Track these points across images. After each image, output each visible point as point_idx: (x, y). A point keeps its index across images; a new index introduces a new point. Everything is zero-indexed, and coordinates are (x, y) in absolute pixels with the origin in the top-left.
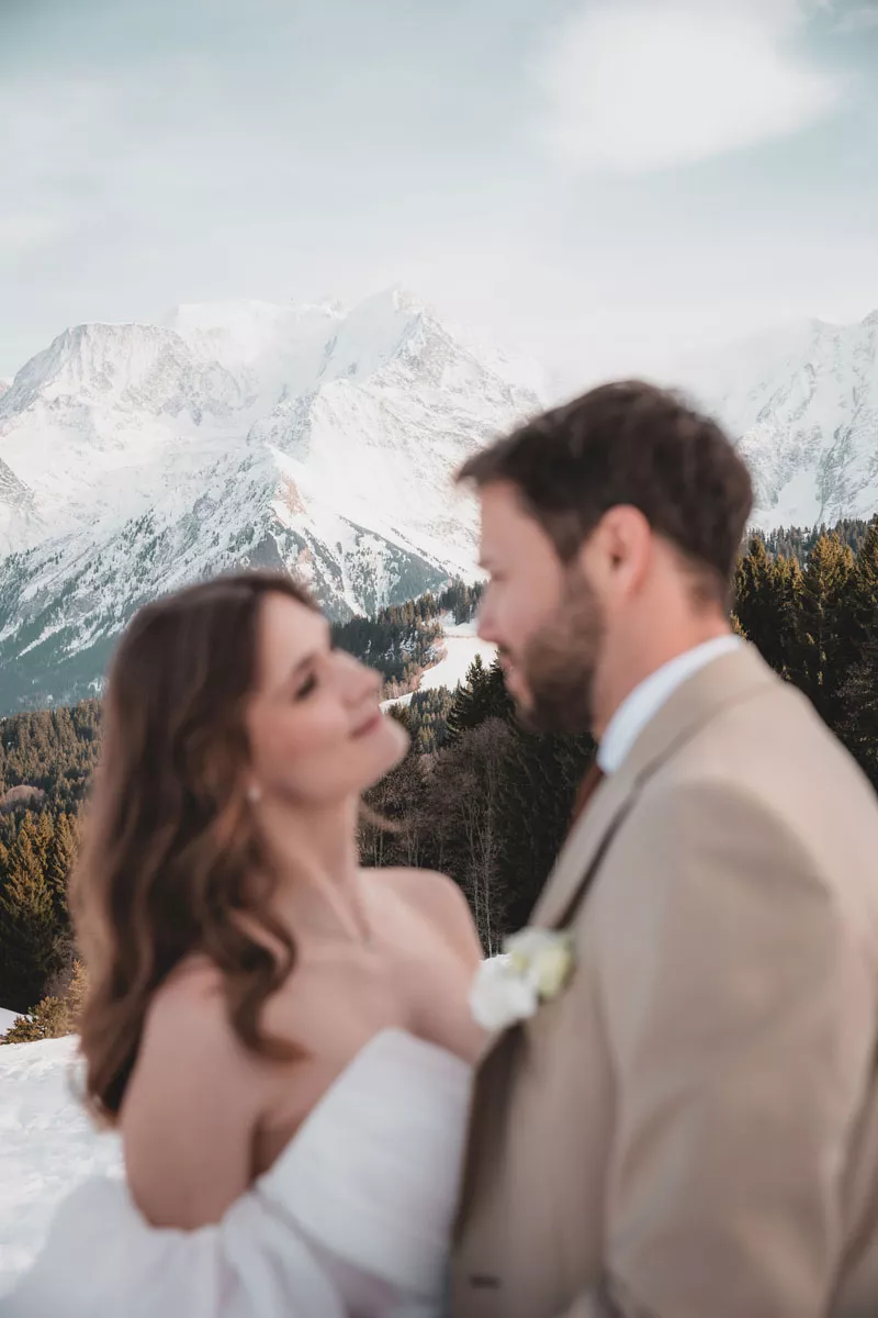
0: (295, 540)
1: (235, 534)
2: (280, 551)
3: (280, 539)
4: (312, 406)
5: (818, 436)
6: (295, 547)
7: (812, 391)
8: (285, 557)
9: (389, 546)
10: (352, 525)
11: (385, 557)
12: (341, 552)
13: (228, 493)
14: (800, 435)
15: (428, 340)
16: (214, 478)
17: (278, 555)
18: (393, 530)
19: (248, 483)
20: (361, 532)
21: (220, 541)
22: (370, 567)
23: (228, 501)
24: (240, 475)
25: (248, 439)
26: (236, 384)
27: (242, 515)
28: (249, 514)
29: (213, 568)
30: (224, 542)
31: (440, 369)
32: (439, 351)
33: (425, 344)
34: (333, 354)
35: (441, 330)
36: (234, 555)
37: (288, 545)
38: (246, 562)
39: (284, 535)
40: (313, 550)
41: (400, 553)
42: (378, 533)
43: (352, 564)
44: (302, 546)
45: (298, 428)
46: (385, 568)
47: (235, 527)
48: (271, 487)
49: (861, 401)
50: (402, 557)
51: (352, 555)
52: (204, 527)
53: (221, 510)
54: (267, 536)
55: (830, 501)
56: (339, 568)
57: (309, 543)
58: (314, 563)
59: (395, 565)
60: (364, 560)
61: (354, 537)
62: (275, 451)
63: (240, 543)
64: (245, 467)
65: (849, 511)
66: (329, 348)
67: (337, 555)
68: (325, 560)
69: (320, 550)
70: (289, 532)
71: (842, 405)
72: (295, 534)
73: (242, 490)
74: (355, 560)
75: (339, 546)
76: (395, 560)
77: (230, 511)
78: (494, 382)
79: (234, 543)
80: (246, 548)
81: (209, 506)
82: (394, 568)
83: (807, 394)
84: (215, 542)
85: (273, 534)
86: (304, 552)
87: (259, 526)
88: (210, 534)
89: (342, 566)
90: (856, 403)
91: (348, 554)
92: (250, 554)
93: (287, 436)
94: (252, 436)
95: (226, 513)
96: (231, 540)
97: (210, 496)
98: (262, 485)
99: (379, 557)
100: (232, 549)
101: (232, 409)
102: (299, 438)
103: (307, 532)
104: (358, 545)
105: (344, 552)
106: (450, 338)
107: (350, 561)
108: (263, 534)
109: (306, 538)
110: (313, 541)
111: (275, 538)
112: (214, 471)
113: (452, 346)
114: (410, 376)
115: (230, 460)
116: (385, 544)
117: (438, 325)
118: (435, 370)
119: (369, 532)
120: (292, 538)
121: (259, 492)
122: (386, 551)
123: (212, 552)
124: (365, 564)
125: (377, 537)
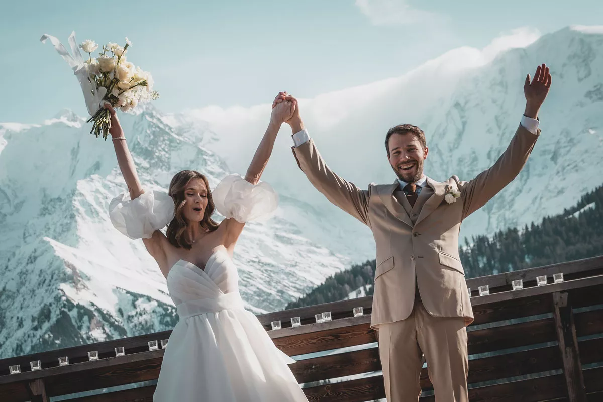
0: (84, 312)
1: (36, 315)
2: (74, 323)
3: (73, 313)
4: (73, 202)
5: (475, 159)
6: (86, 318)
7: (464, 124)
8: (80, 327)
9: (160, 304)
10: (128, 292)
11: (158, 314)
12: (122, 316)
13: (22, 284)
14: (461, 161)
15: (154, 133)
16: (7, 274)
17: (73, 326)
18: (160, 291)
19: (37, 272)
20: (136, 297)
21: (24, 323)
22: (149, 324)
23: (23, 289)
24: (30, 267)
25: (24, 238)
26: (5, 194)
27: (38, 299)
28: (43, 297)
29: (23, 347)
30: (28, 324)
31: (167, 155)
32: (164, 140)
33: (152, 137)
34: (79, 157)
35: (161, 122)
36: (39, 333)
37: (80, 317)
38: (50, 337)
39: (75, 311)
40: (100, 318)
41: (170, 308)
42: (149, 295)
43: (133, 324)
44: (91, 316)
45: (66, 221)
46: (161, 322)
47: (35, 310)
48: (57, 272)
49: (503, 126)
50: (172, 312)
51: (133, 316)
52: (8, 314)
53: (19, 299)
54: (62, 312)
55: (494, 210)
56: (124, 329)
57: (96, 313)
58: (103, 329)
59: (168, 319)
60: (142, 319)
61: (131, 302)
62: (53, 242)
63: (41, 323)
64: (32, 260)
65: (511, 216)
66: (75, 152)
67: (120, 319)
68: (112, 324)
69: (106, 317)
70: (79, 306)
71: (489, 131)
72: (83, 307)
73: (34, 279)
74: (135, 320)
75: (120, 311)
76: (166, 315)
77: (28, 297)
78: (212, 159)
79: (36, 323)
80: (46, 325)
81: (8, 297)
82: (167, 321)
83: (461, 127)
84: (21, 324)
85: (66, 310)
86: (94, 321)
87: (54, 306)
88: (15, 319)
89: (126, 327)
90: (500, 127)
91: (129, 316)
92: (52, 329)
93: (58, 230)
94: (27, 235)
95: (24, 300)
96: (33, 320)
97: (8, 288)
98: (49, 272)
99: (154, 315)
100: (35, 329)
101: (5, 215)
102: (68, 230)
103: (93, 304)
104: (135, 306)
105: (125, 317)
106: (170, 128)
107: (132, 322)
108: (58, 312)
109: (93, 309)
110: (99, 310)
111: (68, 313)
112: (7, 267)
113: (173, 134)
114: (145, 164)
115: (17, 257)
116: (156, 303)
117: (159, 119)
118: (163, 157)
119: (142, 296)
120: (82, 311)
121: (48, 278)
122: (160, 310)
123: (19, 333)
124: (143, 322)
125: (149, 299)
